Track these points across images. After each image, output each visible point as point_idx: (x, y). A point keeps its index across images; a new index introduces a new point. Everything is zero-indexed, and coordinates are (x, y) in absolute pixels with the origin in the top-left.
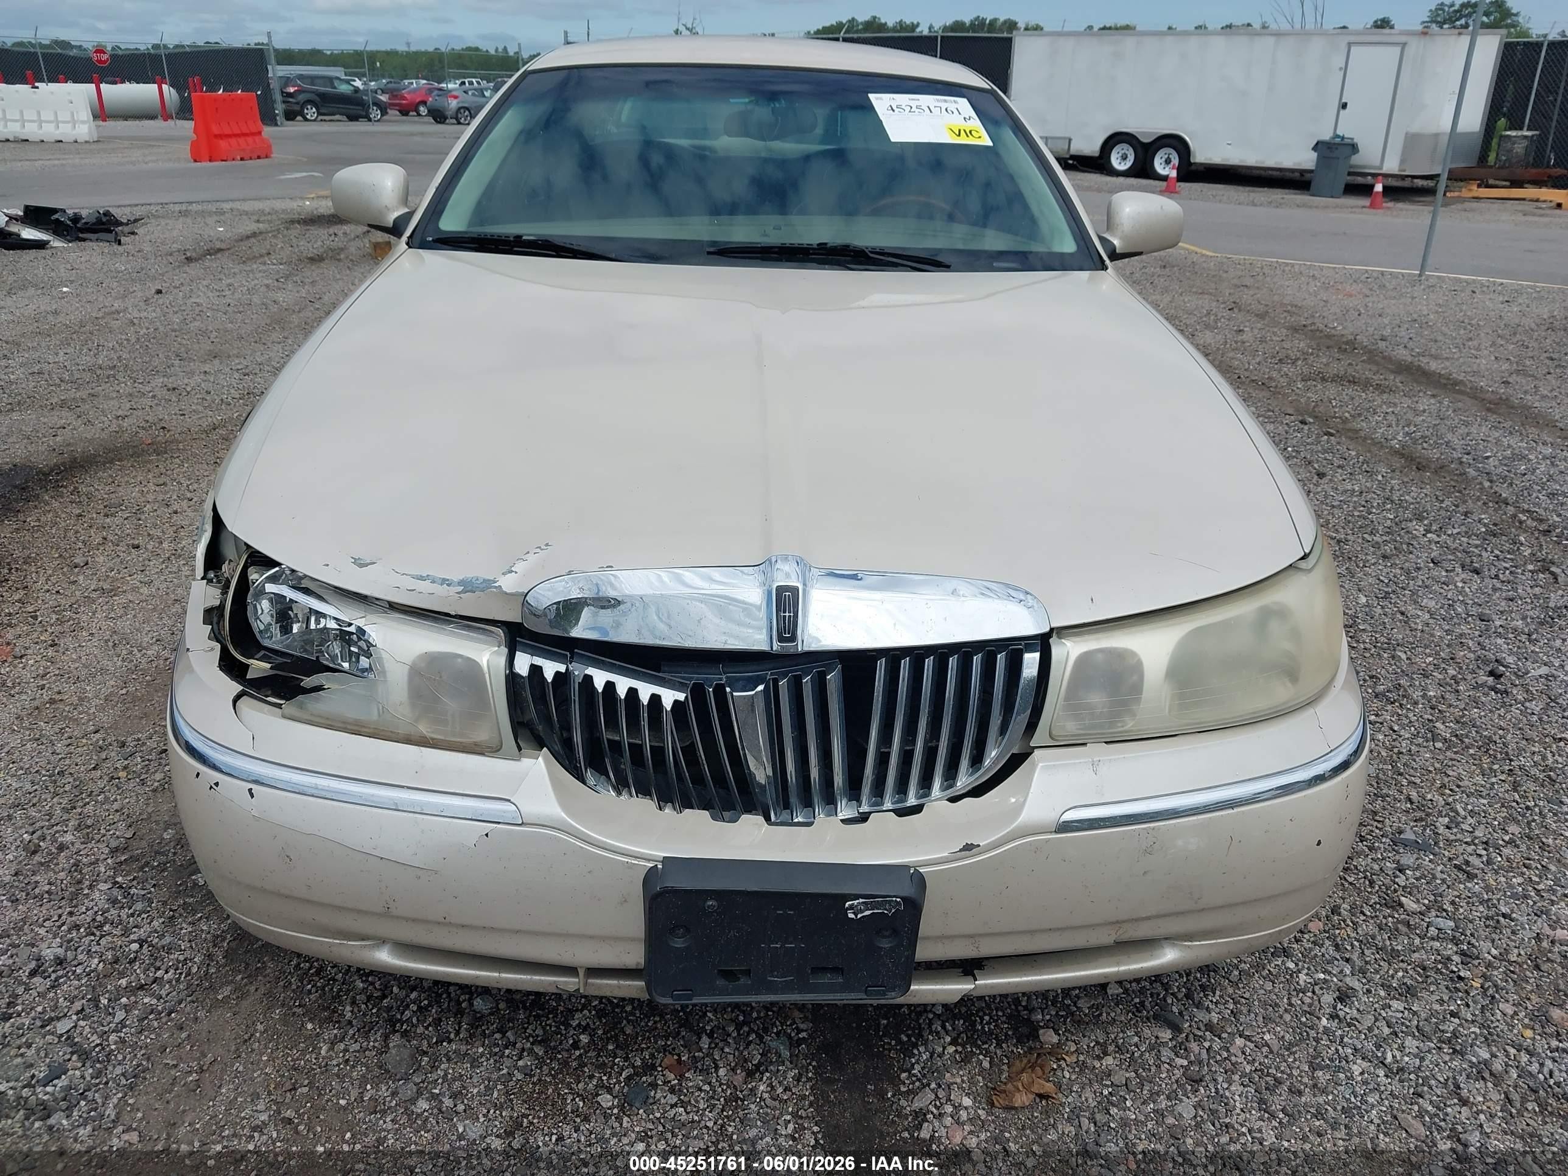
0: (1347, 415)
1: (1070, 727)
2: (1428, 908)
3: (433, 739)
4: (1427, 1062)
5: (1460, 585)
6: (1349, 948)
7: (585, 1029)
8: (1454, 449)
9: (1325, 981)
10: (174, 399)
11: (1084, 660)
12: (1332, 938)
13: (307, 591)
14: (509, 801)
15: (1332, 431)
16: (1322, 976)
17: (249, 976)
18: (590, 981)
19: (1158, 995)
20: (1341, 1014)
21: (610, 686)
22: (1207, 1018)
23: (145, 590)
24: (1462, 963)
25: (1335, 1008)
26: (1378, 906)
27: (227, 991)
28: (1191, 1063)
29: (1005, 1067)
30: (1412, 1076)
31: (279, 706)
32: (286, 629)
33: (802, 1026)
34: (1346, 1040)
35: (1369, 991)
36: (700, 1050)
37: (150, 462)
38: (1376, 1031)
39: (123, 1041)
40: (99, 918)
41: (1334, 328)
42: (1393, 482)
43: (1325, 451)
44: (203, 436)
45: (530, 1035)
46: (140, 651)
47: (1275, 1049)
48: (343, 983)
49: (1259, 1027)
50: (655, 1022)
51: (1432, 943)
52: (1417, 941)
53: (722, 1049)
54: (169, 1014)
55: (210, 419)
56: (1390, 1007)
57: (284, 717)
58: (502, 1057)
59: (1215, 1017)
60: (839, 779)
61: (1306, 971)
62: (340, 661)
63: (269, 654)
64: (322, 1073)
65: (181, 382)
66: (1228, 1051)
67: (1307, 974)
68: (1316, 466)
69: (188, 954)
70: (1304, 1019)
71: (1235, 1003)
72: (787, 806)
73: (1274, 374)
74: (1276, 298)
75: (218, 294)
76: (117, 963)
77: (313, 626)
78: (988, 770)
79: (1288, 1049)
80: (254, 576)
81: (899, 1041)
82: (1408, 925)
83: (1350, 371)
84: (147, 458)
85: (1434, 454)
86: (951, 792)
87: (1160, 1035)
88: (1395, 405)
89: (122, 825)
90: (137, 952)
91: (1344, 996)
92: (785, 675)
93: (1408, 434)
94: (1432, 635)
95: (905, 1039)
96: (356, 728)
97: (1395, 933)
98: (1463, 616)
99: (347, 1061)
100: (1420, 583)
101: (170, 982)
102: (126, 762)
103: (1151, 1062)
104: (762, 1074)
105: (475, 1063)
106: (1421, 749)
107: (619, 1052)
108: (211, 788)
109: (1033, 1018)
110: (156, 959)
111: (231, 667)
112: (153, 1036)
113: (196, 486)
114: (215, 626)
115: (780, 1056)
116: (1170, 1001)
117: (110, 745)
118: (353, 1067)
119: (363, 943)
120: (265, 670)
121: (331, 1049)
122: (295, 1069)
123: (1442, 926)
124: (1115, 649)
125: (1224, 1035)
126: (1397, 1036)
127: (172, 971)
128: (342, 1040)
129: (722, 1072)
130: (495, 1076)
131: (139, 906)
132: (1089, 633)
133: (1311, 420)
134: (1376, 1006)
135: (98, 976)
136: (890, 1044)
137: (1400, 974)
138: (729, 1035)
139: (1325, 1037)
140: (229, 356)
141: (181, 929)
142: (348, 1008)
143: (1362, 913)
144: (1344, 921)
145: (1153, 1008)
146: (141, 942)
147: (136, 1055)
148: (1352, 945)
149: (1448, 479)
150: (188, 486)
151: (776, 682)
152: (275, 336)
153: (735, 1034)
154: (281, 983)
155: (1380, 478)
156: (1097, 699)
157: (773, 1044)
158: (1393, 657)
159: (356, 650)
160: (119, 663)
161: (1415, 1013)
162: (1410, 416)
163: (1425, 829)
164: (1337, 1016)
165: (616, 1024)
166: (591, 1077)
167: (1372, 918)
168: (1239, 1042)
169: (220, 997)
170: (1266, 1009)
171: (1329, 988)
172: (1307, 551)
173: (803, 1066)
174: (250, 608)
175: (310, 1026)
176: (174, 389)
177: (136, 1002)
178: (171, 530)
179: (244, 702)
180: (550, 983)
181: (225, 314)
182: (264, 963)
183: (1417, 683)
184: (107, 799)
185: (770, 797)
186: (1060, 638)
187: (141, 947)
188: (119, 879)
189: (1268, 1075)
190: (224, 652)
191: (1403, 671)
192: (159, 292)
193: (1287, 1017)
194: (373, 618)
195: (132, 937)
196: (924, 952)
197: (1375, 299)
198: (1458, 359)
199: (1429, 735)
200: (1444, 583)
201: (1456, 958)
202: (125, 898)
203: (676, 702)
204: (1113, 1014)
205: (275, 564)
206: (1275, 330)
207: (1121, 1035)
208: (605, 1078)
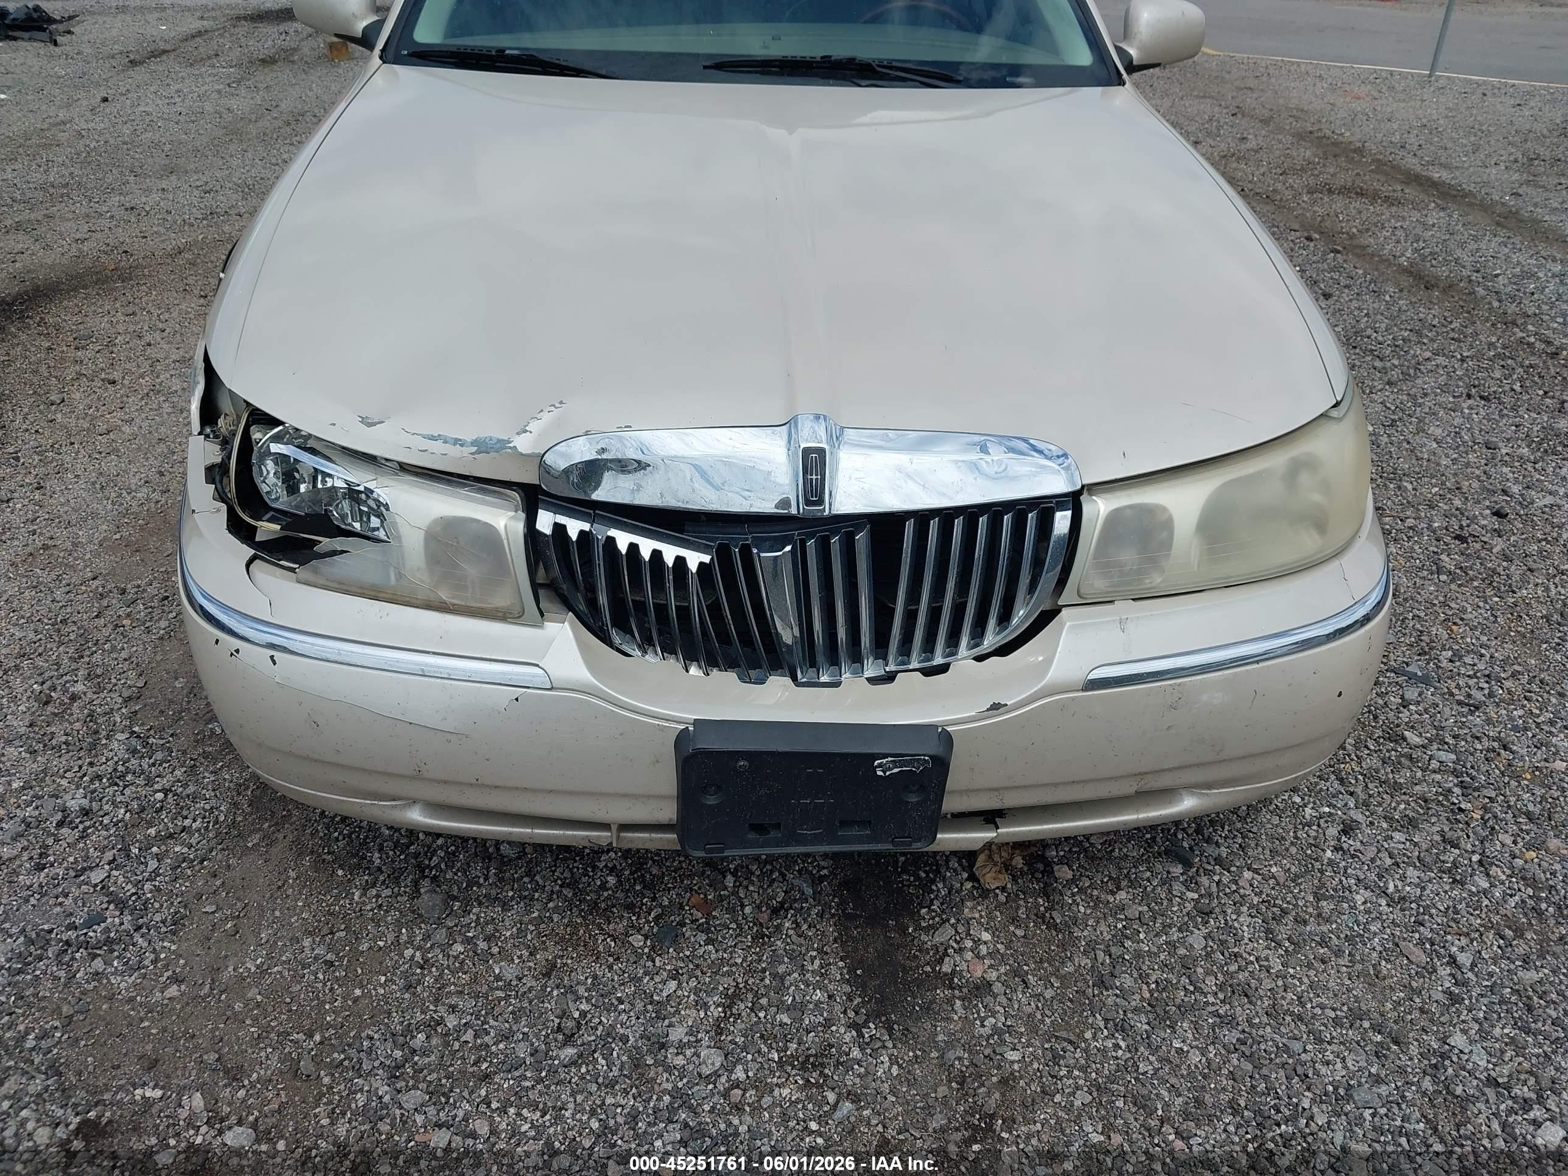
0: (1354, 230)
1: (1098, 585)
2: (1430, 741)
3: (454, 605)
4: (1428, 891)
5: (1467, 411)
6: (1353, 782)
7: (612, 870)
8: (1464, 267)
9: (1330, 814)
10: (133, 220)
11: (1114, 519)
12: (1337, 774)
13: (313, 451)
14: (537, 665)
15: (1339, 248)
16: (1327, 810)
17: (277, 824)
18: (623, 834)
19: (1169, 830)
20: (1345, 846)
21: (633, 548)
22: (1217, 853)
23: (126, 429)
24: (1463, 795)
25: (1339, 840)
26: (1382, 740)
27: (256, 838)
28: (1201, 896)
29: (1021, 902)
30: (1413, 905)
31: (293, 570)
32: (292, 488)
33: (823, 863)
34: (1349, 871)
35: (1372, 823)
36: (725, 888)
37: (115, 289)
38: (1379, 863)
39: (158, 889)
40: (120, 768)
41: (1342, 134)
42: (1401, 302)
43: (1332, 270)
44: (169, 261)
45: (559, 878)
46: (129, 493)
47: (1282, 881)
48: (369, 830)
49: (1266, 860)
50: (680, 862)
51: (1433, 776)
52: (1419, 774)
53: (747, 887)
54: (202, 862)
55: (174, 242)
56: (1392, 838)
57: (299, 582)
58: (532, 899)
59: (1224, 851)
60: (866, 639)
61: (1311, 805)
62: (350, 520)
63: (278, 515)
64: (357, 918)
65: (138, 200)
66: (1236, 883)
67: (1313, 808)
68: (1322, 286)
69: (213, 802)
70: (1309, 852)
71: (1243, 838)
72: (813, 664)
73: (1279, 186)
74: (1281, 101)
75: (167, 101)
76: (144, 813)
77: (320, 486)
78: (1016, 628)
79: (1293, 881)
80: (256, 435)
81: (918, 878)
82: (1410, 758)
83: (1358, 182)
84: (112, 285)
85: (1443, 272)
86: (977, 651)
87: (1171, 870)
88: (1404, 218)
89: (132, 674)
90: (162, 801)
91: (1348, 829)
92: (811, 535)
93: (1416, 250)
94: (1438, 464)
95: (923, 875)
96: (373, 593)
97: (1397, 767)
98: (1470, 443)
99: (380, 906)
100: (1427, 410)
101: (198, 830)
102: (129, 610)
103: (1163, 896)
104: (787, 911)
105: (506, 906)
106: (1427, 582)
107: (647, 893)
108: (232, 654)
109: (1048, 854)
110: (182, 808)
111: (240, 529)
112: (187, 884)
113: (167, 316)
114: (219, 486)
115: (803, 893)
116: (1180, 837)
117: (111, 591)
118: (387, 911)
119: (394, 803)
120: (275, 532)
121: (364, 894)
122: (331, 914)
123: (1444, 759)
124: (1146, 505)
125: (1233, 869)
126: (1399, 867)
127: (200, 820)
128: (374, 886)
129: (748, 910)
130: (526, 919)
131: (159, 756)
132: (1121, 488)
133: (1318, 237)
134: (1379, 837)
135: (126, 826)
136: (908, 880)
137: (1402, 806)
138: (753, 873)
139: (1329, 869)
140: (187, 172)
141: (204, 778)
142: (377, 855)
143: (1366, 747)
144: (1349, 755)
145: (1164, 843)
146: (166, 791)
147: (172, 903)
148: (1356, 779)
149: (1457, 298)
150: (159, 316)
151: (803, 543)
152: (233, 148)
153: (758, 873)
154: (308, 831)
155: (1387, 298)
156: (1128, 556)
157: (796, 882)
158: (1399, 488)
159: (366, 509)
160: (109, 507)
161: (1416, 844)
162: (1419, 230)
163: (1428, 663)
164: (1342, 849)
165: (642, 864)
166: (621, 917)
167: (1376, 752)
168: (1247, 875)
169: (250, 845)
170: (1273, 843)
171: (1333, 821)
172: (1339, 399)
173: (826, 903)
174: (255, 469)
175: (340, 872)
176: (132, 208)
177: (167, 851)
178: (147, 364)
179: (257, 564)
180: (583, 838)
181: (177, 123)
182: (289, 811)
183: (1423, 514)
184: (114, 648)
185: (798, 655)
186: (1091, 495)
187: (166, 795)
188: (136, 729)
189: (1275, 905)
190: (231, 512)
191: (1408, 502)
192: (105, 100)
193: (1293, 850)
194: (385, 480)
195: (156, 787)
196: (951, 804)
197: (1385, 102)
198: (1467, 169)
199: (1434, 568)
200: (1450, 409)
201: (1457, 791)
202: (144, 747)
203: (701, 564)
204: (1125, 850)
205: (278, 423)
206: (1280, 137)
207: (1133, 870)
208: (634, 918)
